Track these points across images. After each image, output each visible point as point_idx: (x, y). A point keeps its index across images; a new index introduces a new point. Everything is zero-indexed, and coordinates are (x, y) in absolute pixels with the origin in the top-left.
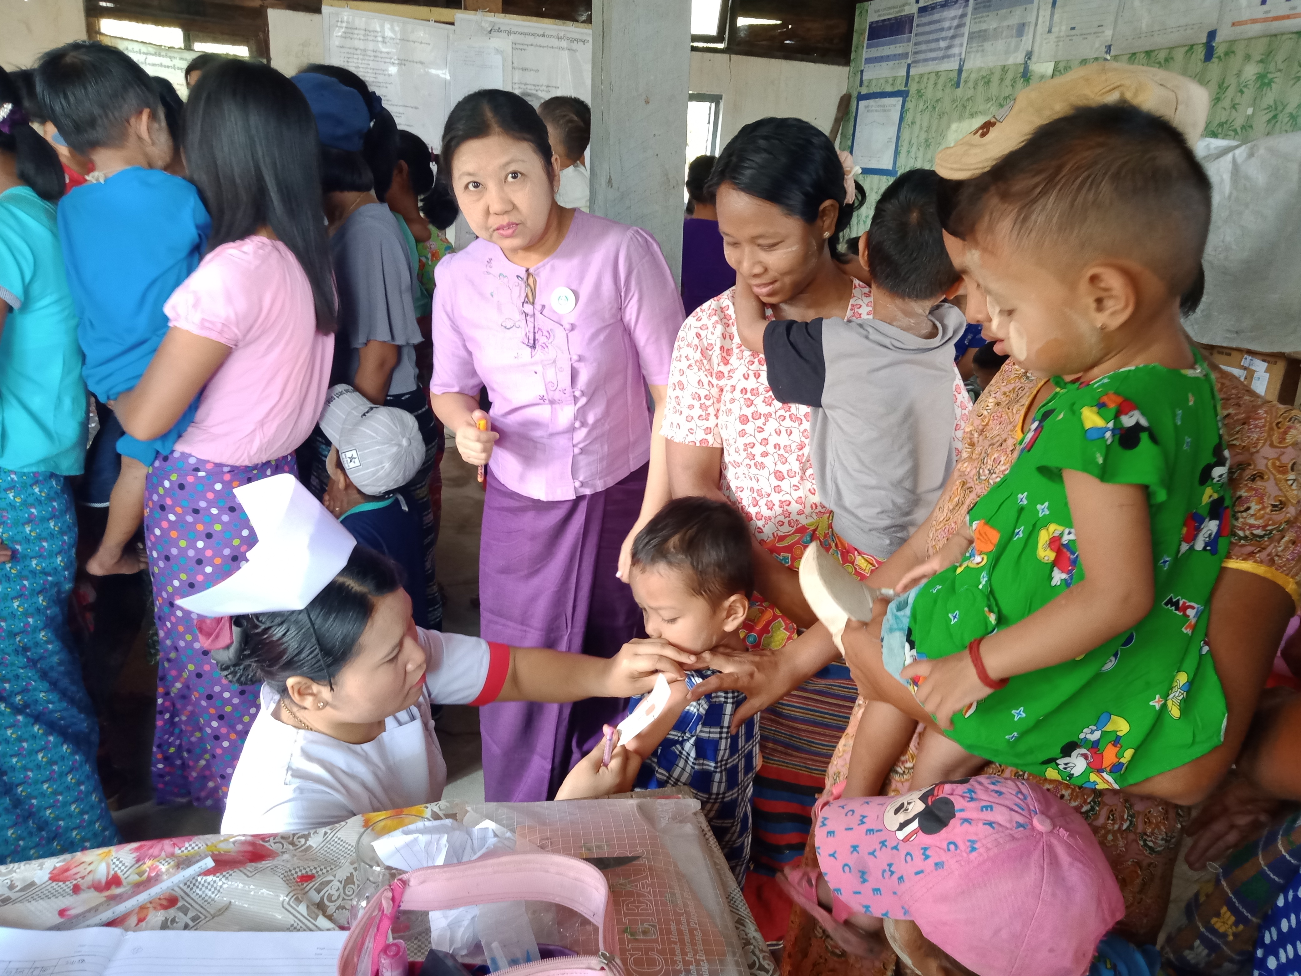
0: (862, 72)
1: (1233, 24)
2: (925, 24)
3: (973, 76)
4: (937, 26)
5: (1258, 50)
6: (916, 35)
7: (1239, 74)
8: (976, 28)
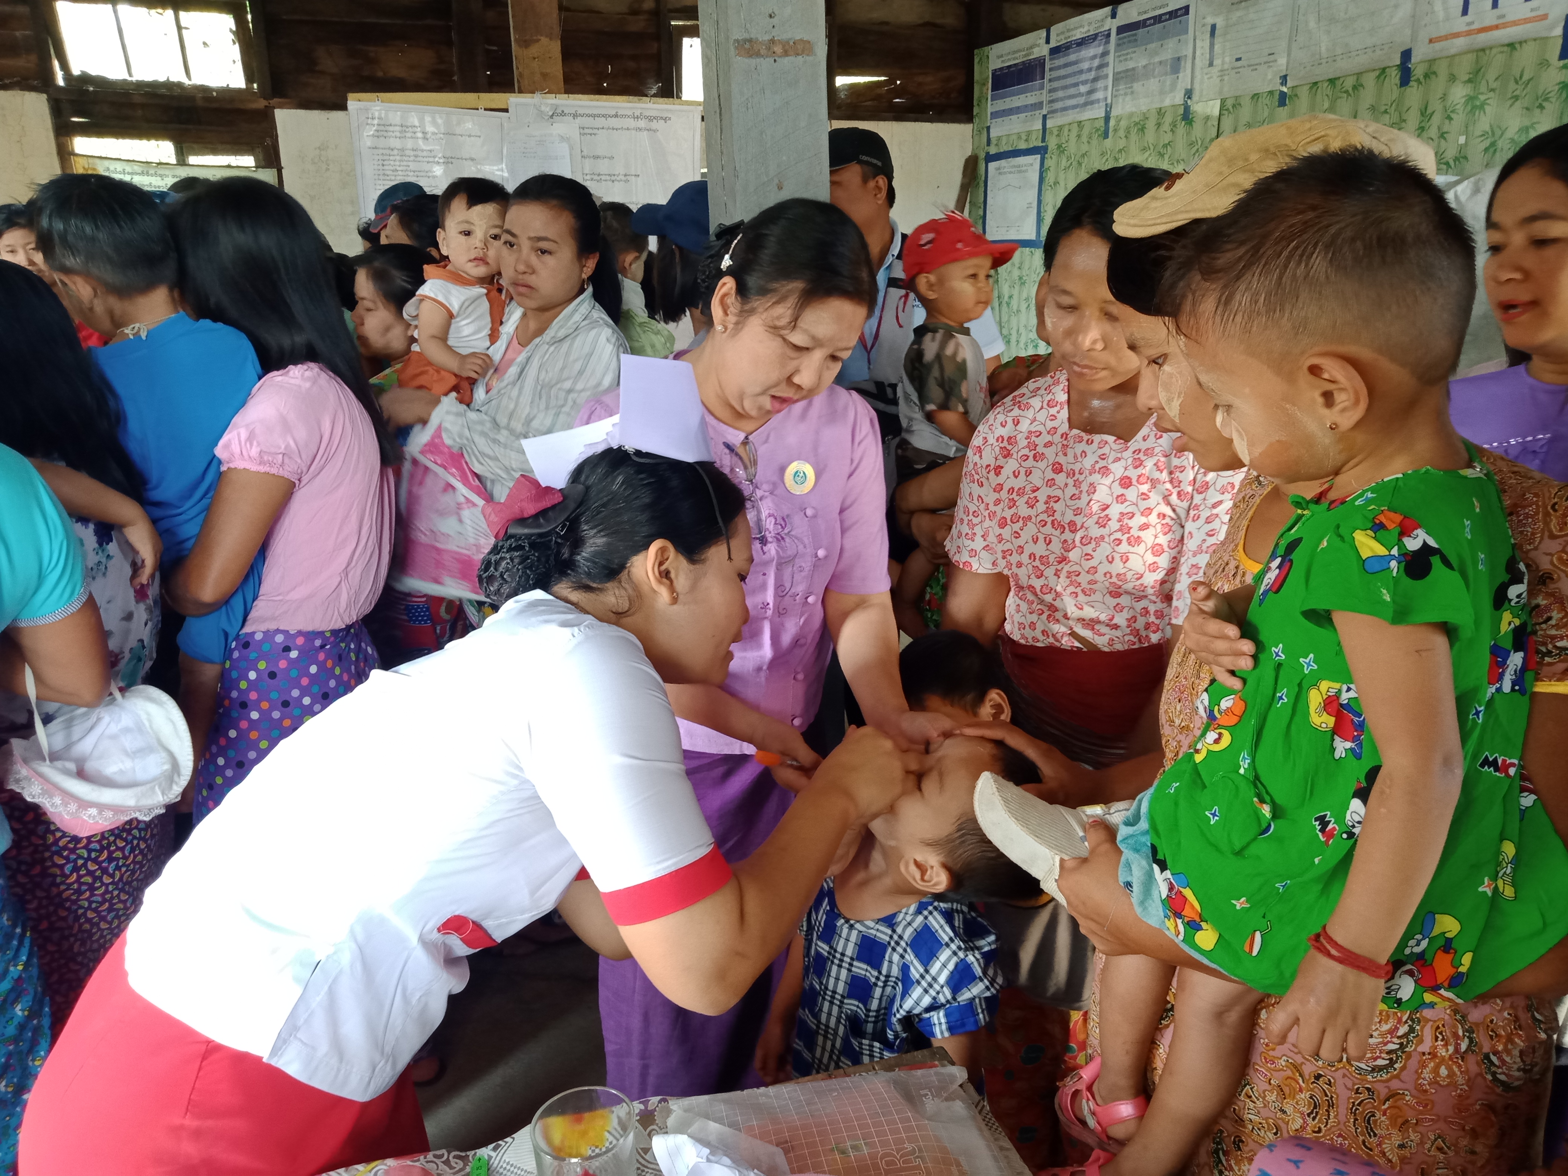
0: (988, 128)
1: (1431, 41)
2: (1059, 68)
3: (1123, 124)
4: (1074, 68)
5: (1464, 69)
6: (1050, 80)
7: (1444, 98)
8: (1120, 69)
